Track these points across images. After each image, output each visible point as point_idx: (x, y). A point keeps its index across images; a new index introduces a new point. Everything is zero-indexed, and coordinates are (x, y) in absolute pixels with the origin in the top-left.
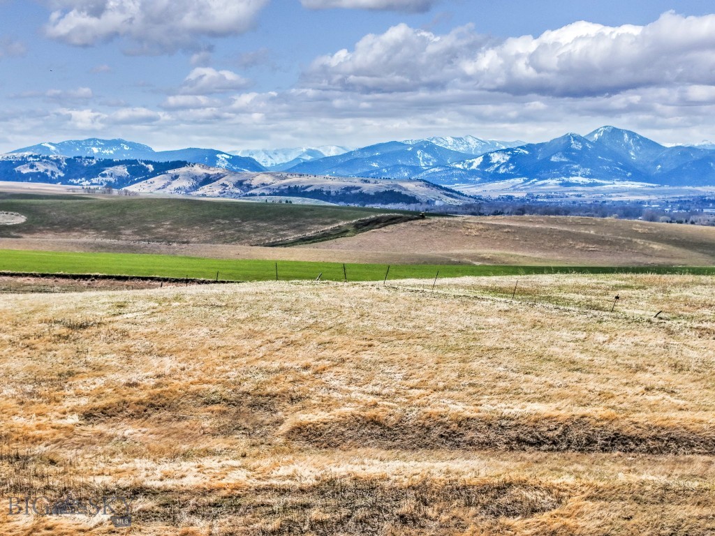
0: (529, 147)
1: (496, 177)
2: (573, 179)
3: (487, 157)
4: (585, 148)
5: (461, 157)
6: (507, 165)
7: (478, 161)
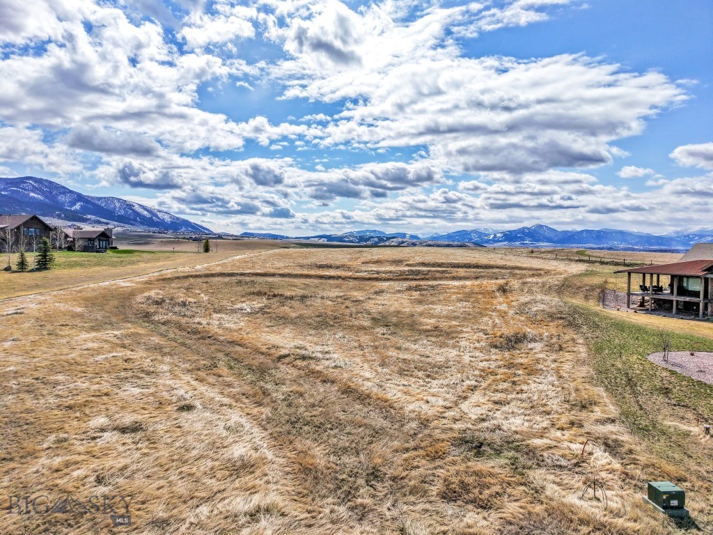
0: (509, 231)
1: (498, 241)
2: (525, 242)
3: (495, 235)
4: (530, 232)
5: (486, 235)
6: (502, 237)
7: (492, 236)
